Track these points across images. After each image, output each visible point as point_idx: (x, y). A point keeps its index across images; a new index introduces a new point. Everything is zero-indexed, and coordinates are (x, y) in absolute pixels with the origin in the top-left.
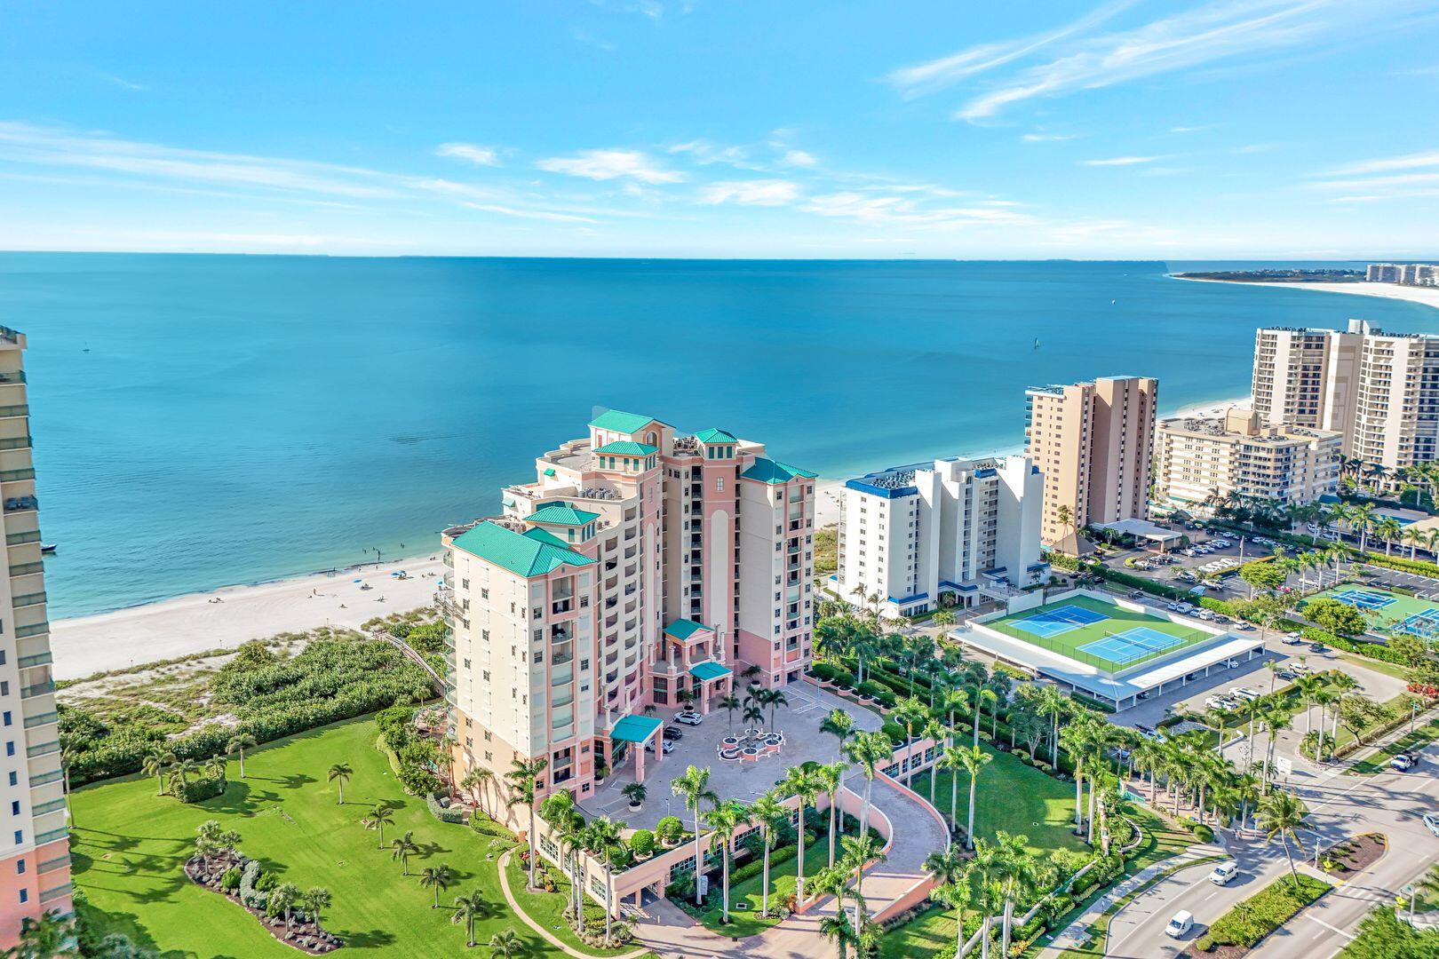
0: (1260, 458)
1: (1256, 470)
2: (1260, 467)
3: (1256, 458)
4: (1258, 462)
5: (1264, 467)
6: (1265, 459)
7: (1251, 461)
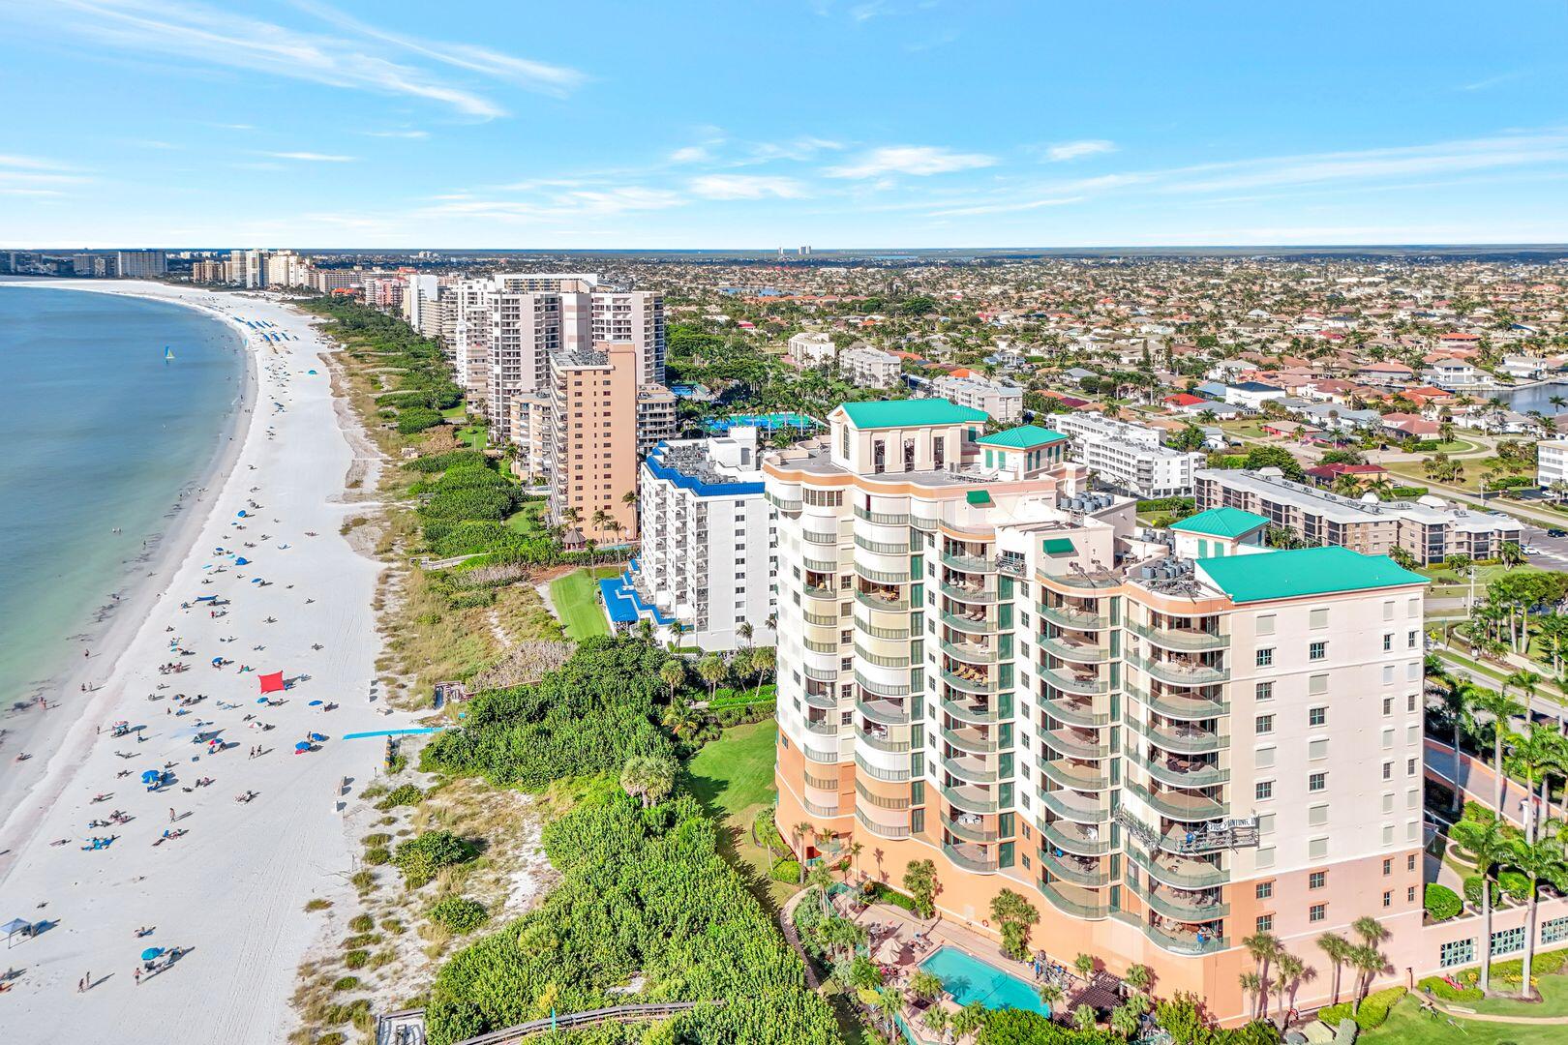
0: (655, 415)
1: (653, 428)
2: (655, 423)
3: (651, 415)
4: (654, 420)
5: (660, 423)
6: (660, 415)
7: (648, 419)
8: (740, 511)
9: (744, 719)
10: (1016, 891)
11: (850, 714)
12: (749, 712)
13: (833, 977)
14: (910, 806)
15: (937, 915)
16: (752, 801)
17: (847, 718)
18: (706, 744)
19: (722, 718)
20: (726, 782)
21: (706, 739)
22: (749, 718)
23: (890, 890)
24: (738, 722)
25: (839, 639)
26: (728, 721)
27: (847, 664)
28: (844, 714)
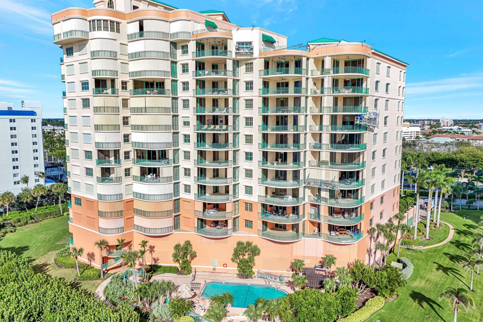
8: (13, 125)
9: (30, 221)
10: (244, 241)
11: (129, 169)
12: (32, 218)
13: (152, 319)
14: (174, 214)
15: (193, 270)
16: (49, 251)
17: (127, 172)
18: (7, 235)
19: (15, 222)
20: (27, 247)
21: (6, 233)
22: (33, 221)
23: (160, 267)
24: (27, 223)
25: (121, 122)
26: (19, 223)
27: (126, 138)
28: (126, 170)
